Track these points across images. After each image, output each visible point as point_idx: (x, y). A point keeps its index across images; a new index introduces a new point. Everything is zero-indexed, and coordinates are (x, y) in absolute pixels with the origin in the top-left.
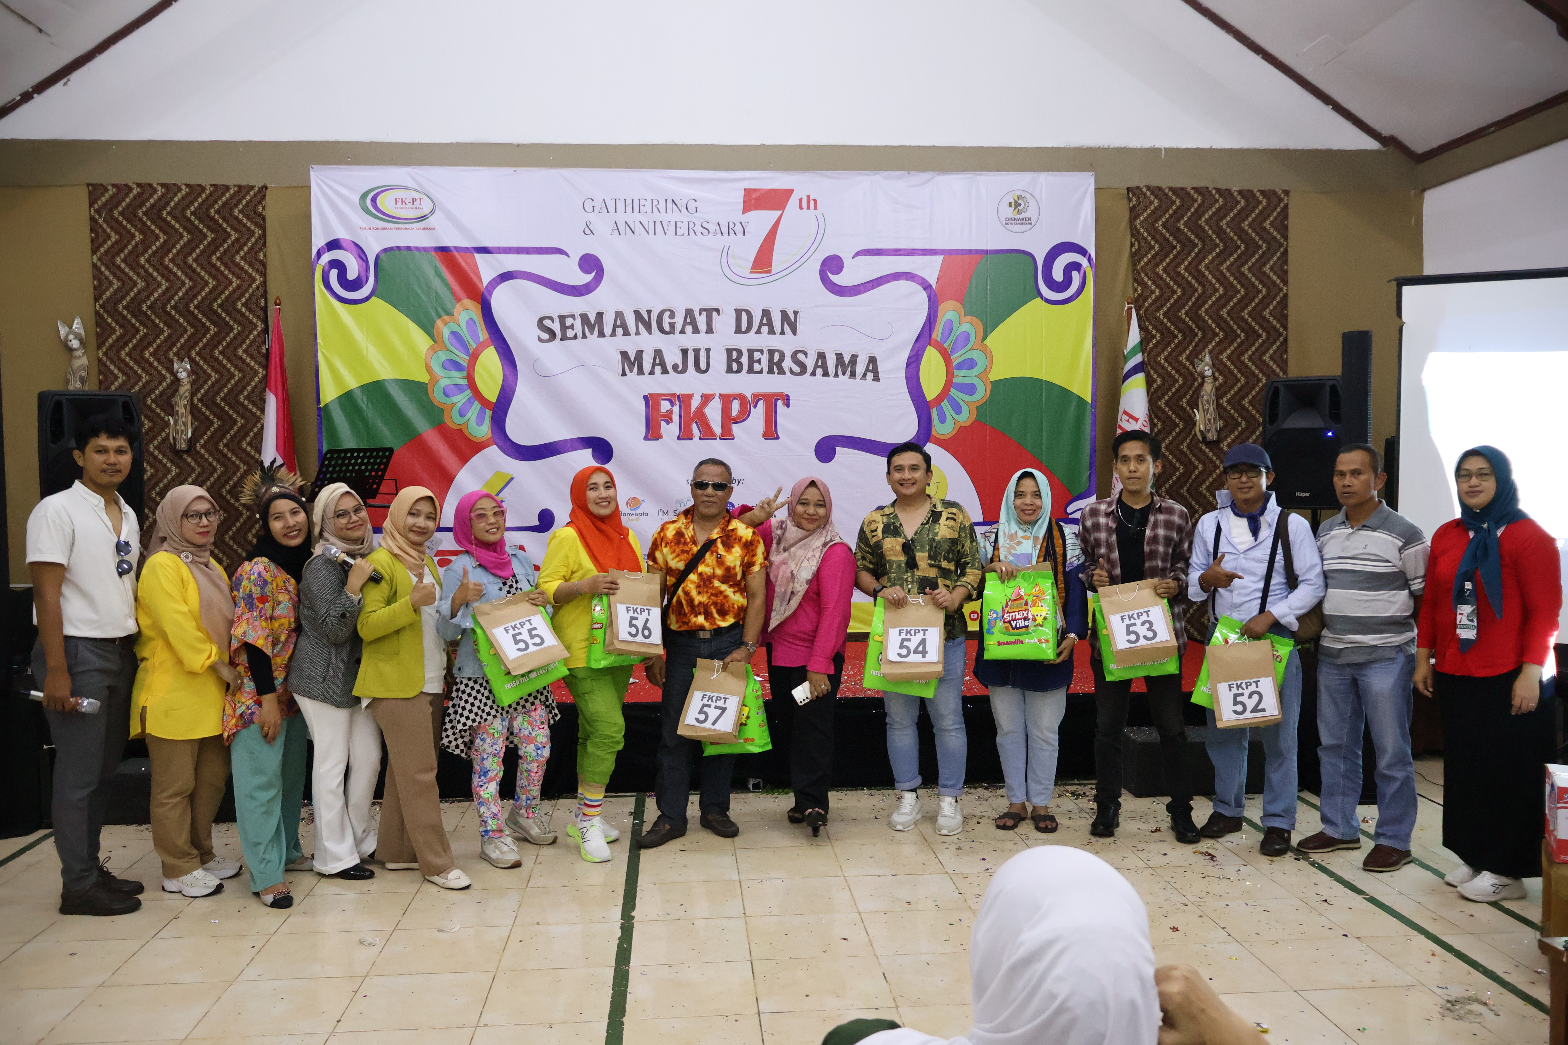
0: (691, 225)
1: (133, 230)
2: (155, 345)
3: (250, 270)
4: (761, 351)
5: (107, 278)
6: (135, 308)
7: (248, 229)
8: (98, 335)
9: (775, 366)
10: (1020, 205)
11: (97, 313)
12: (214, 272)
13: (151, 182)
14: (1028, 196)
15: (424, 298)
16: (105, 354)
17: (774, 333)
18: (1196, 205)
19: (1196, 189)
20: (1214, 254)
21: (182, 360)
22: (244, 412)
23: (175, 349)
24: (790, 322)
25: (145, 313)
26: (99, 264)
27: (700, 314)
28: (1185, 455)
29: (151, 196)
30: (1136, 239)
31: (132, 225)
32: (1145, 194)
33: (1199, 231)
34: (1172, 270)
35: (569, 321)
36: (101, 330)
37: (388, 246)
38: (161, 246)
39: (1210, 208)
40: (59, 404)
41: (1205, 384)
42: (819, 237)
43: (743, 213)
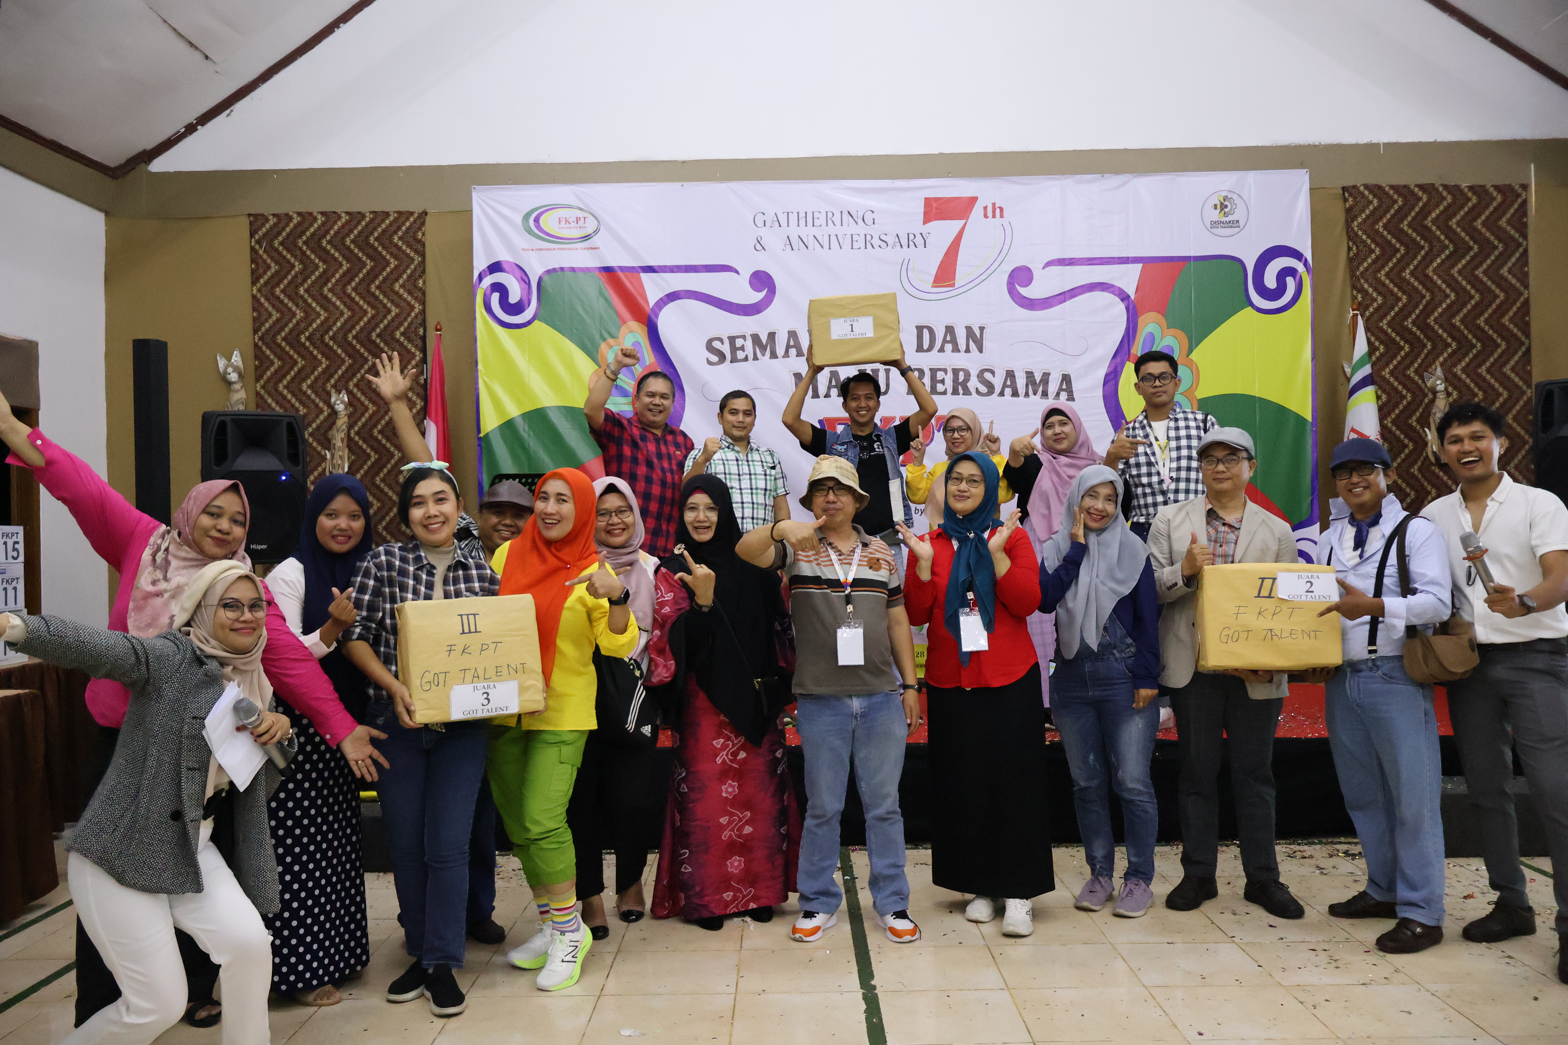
0: (869, 238)
1: (293, 260)
2: (312, 378)
3: (409, 298)
4: (945, 371)
5: (266, 310)
6: (293, 340)
7: (408, 255)
8: (257, 368)
9: (960, 387)
10: (1226, 206)
11: (256, 345)
12: (372, 300)
13: (310, 211)
14: (1235, 197)
15: (588, 320)
16: (263, 387)
17: (959, 351)
18: (1421, 204)
19: (1421, 187)
20: (1443, 256)
21: (339, 392)
23: (333, 381)
24: (976, 338)
25: (303, 345)
26: (259, 295)
28: (1417, 479)
29: (311, 225)
30: (1354, 243)
31: (292, 255)
32: (1363, 194)
33: (1424, 232)
34: (1396, 276)
35: (739, 342)
36: (260, 362)
37: (551, 268)
38: (321, 276)
39: (1437, 206)
40: (223, 424)
41: (1437, 400)
42: (1006, 247)
43: (924, 223)
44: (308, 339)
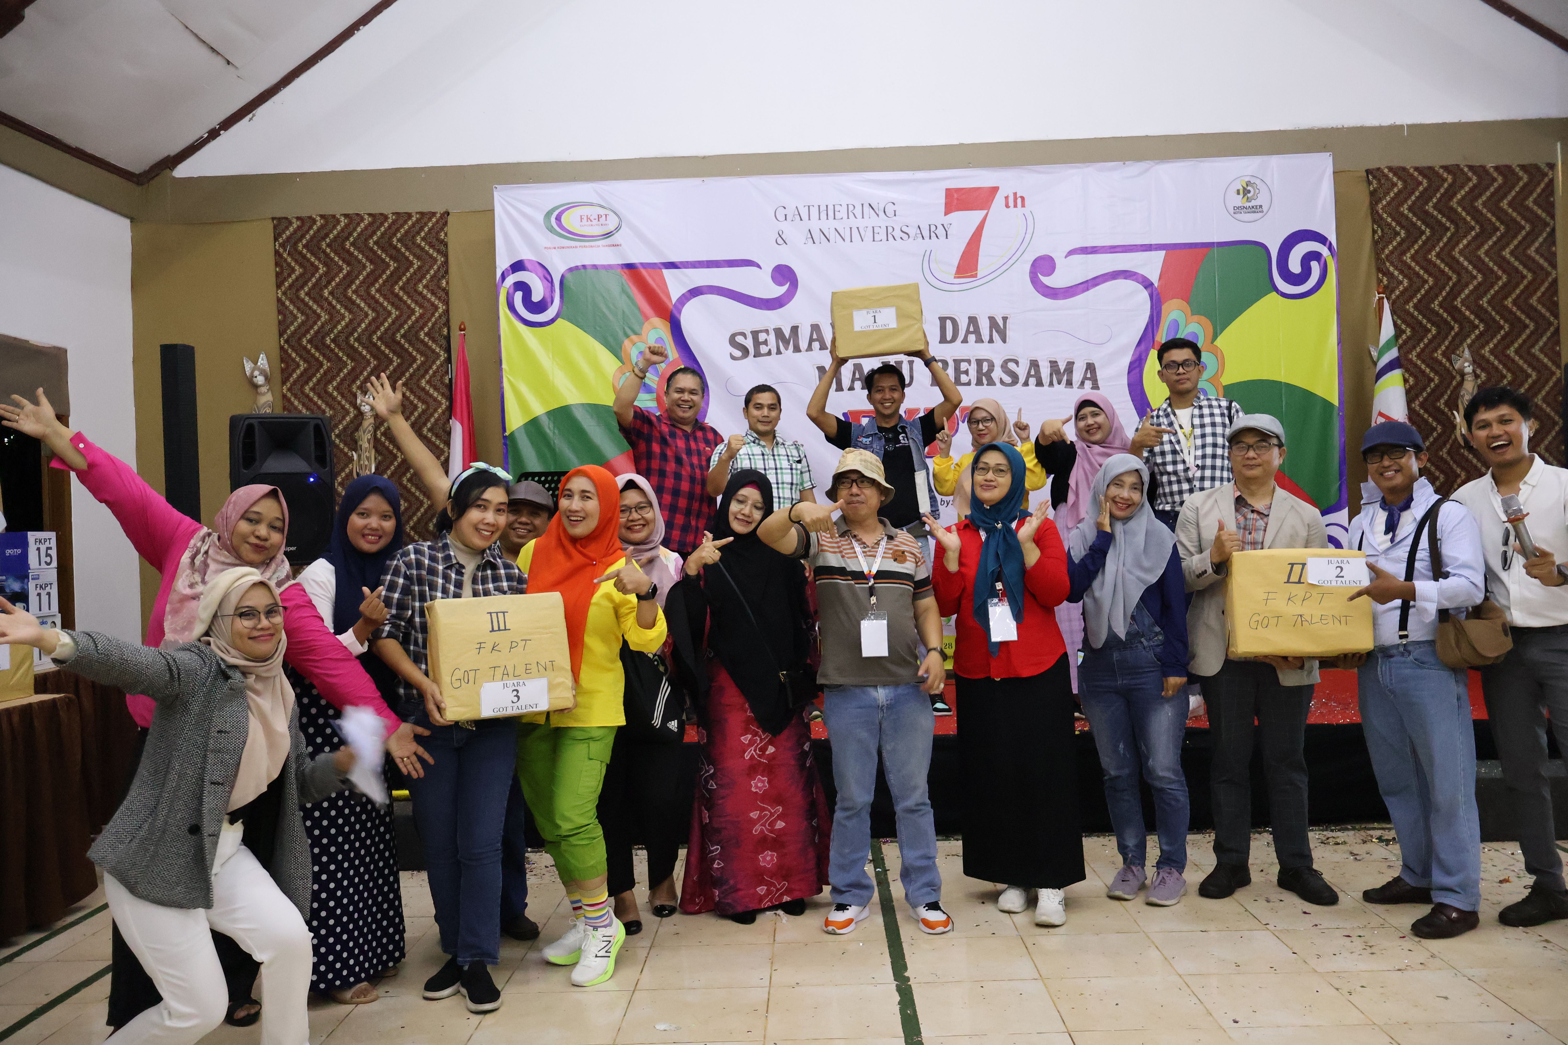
0: (890, 230)
1: (317, 263)
2: (338, 379)
3: (433, 299)
4: (969, 361)
5: (291, 312)
6: (319, 341)
7: (431, 256)
8: (283, 371)
9: (984, 377)
10: (1249, 192)
11: (282, 348)
12: (396, 301)
13: (333, 213)
14: (1258, 182)
15: (611, 317)
16: (289, 390)
17: (983, 342)
18: (1446, 185)
19: (1446, 168)
20: (1469, 238)
21: (365, 394)
23: (358, 383)
24: (999, 329)
25: (328, 347)
26: (284, 298)
28: (1446, 462)
29: (334, 227)
30: (1379, 226)
31: (316, 258)
32: (1386, 176)
33: (1451, 214)
34: (1421, 258)
35: (762, 337)
36: (286, 365)
37: (573, 265)
38: (345, 278)
39: (1462, 187)
40: (250, 427)
41: (1465, 382)
42: (1028, 237)
43: (946, 215)
44: (333, 341)
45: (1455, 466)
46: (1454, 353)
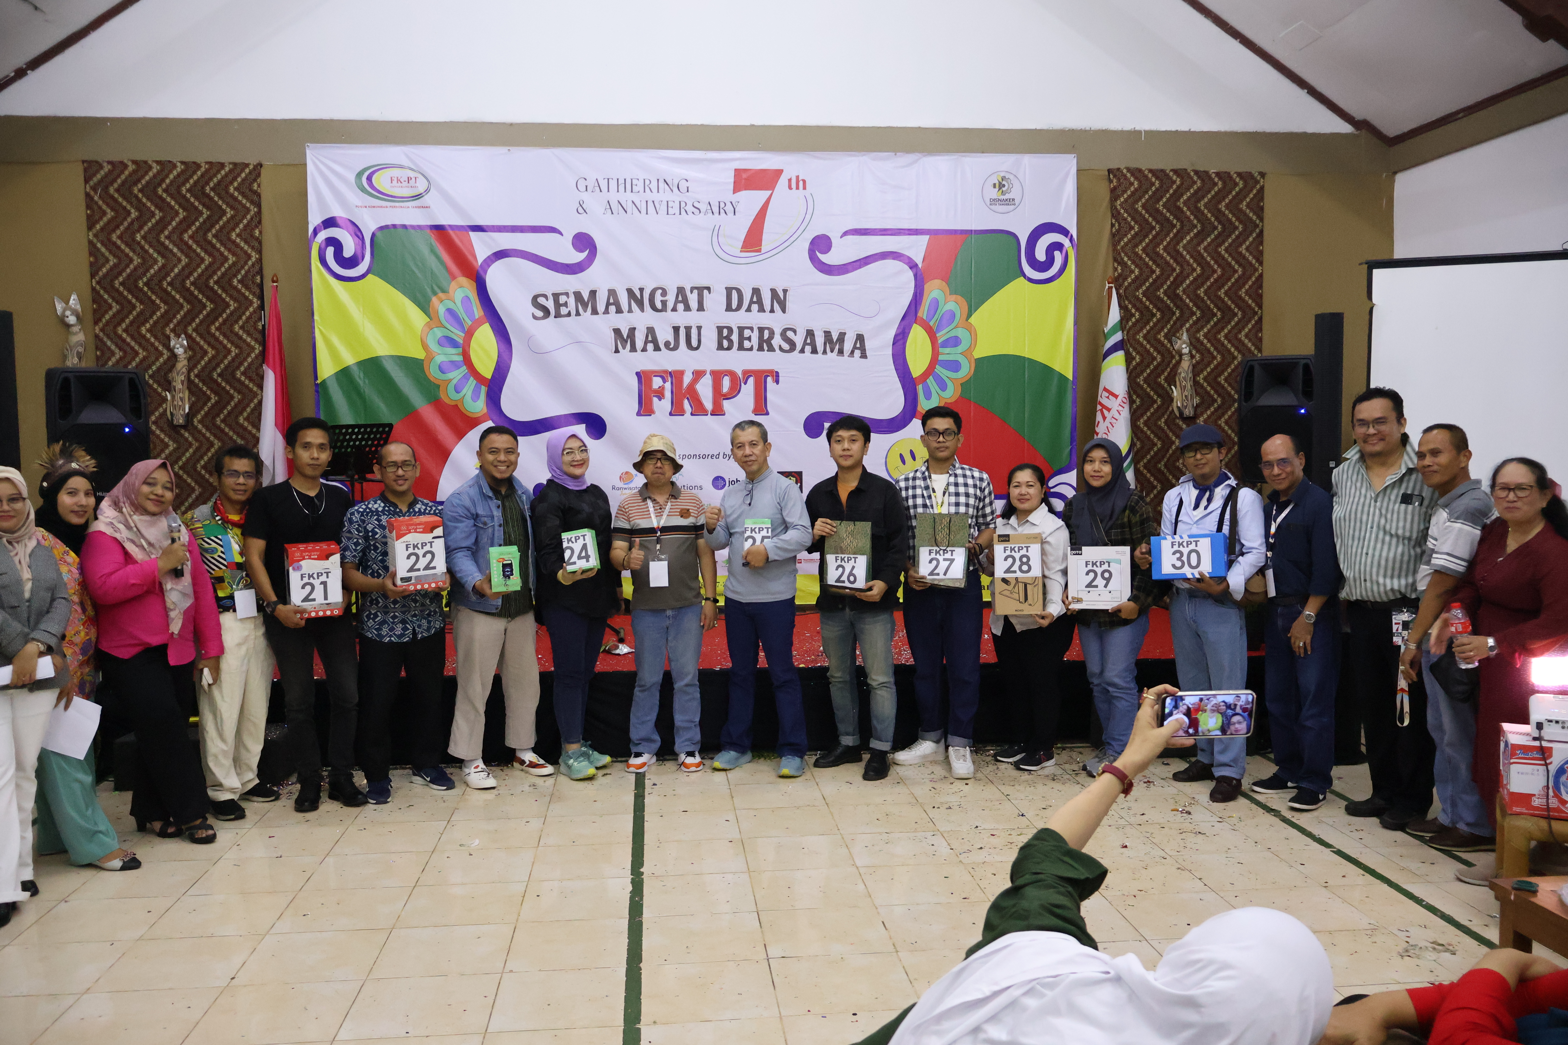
0: (683, 205)
1: (128, 207)
2: (151, 322)
3: (246, 247)
4: (751, 329)
5: (103, 255)
6: (131, 284)
7: (244, 206)
8: (95, 311)
9: (765, 344)
10: (1004, 186)
11: (93, 289)
12: (209, 248)
13: (145, 159)
14: (1011, 177)
15: (419, 275)
16: (102, 330)
17: (764, 311)
18: (1175, 187)
19: (1175, 171)
20: (1192, 234)
21: (179, 336)
22: (241, 388)
23: (172, 326)
24: (780, 300)
25: (141, 290)
26: (95, 241)
27: (692, 292)
28: (1163, 430)
29: (146, 173)
30: (1116, 220)
31: (128, 202)
32: (1125, 176)
33: (1178, 212)
34: (1151, 250)
35: (562, 299)
36: (98, 305)
37: (383, 224)
38: (157, 223)
39: (1188, 189)
40: (66, 381)
41: (1183, 362)
42: (808, 217)
43: (734, 193)
45: (1171, 434)
46: (1174, 335)
